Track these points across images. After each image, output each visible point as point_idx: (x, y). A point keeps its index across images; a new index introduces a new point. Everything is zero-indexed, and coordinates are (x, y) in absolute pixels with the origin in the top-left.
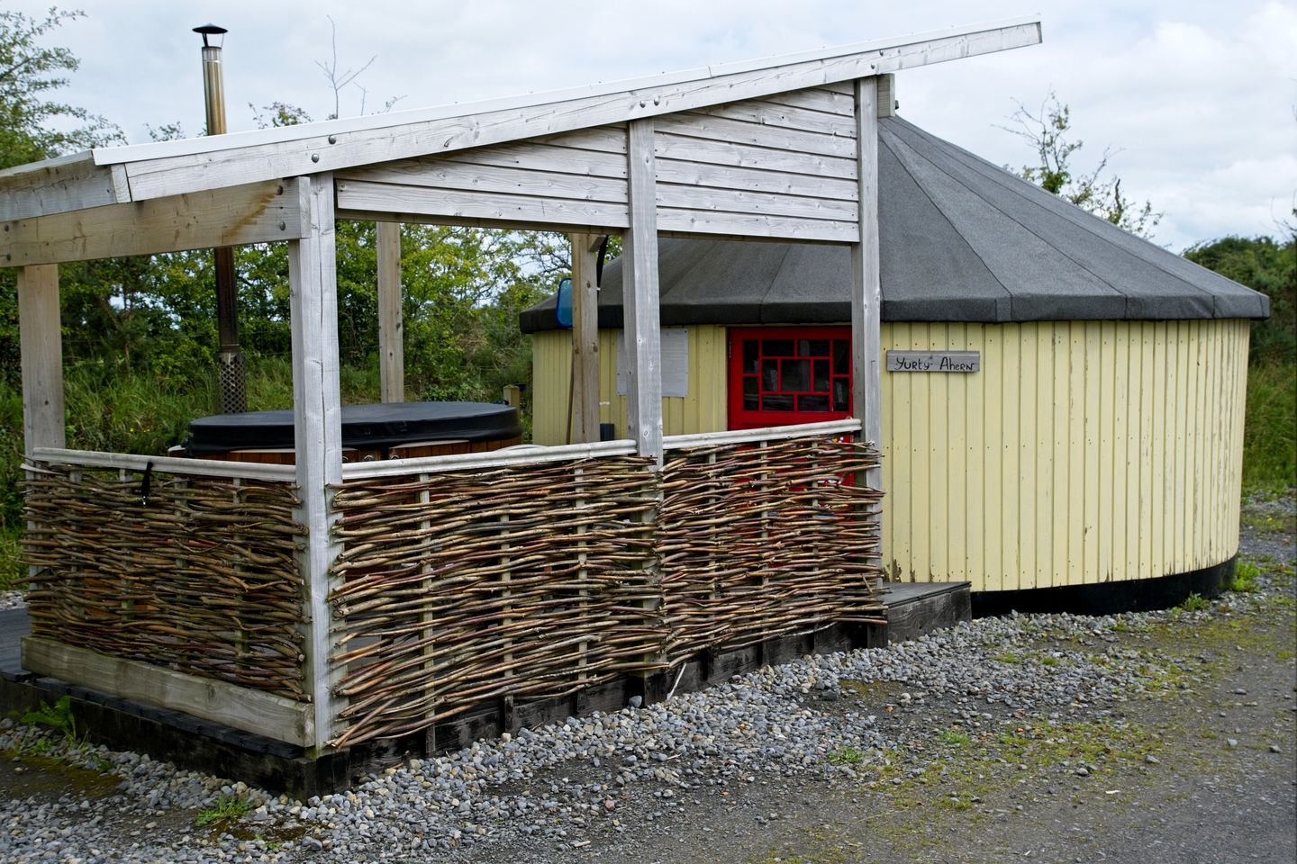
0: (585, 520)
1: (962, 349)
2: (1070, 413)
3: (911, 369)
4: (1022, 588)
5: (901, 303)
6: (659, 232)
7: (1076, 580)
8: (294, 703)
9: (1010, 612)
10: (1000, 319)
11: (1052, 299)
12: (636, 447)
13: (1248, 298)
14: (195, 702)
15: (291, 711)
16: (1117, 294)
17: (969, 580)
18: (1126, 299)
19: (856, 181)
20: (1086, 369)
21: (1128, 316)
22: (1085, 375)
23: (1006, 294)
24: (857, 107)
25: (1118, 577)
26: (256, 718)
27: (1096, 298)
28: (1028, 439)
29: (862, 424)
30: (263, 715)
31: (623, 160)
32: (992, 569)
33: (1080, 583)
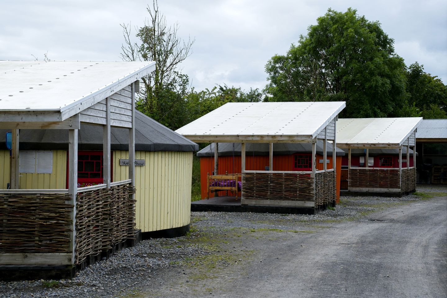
0: (101, 206)
1: (140, 159)
2: (165, 178)
3: (126, 165)
4: (154, 231)
5: (125, 145)
6: (111, 126)
7: (165, 228)
8: (66, 253)
9: (150, 238)
10: (151, 150)
11: (163, 145)
12: (107, 186)
13: (196, 145)
14: (16, 260)
15: (65, 256)
16: (177, 144)
17: (140, 229)
18: (179, 145)
19: (131, 110)
20: (169, 165)
21: (180, 150)
22: (168, 167)
23: (152, 143)
24: (132, 89)
25: (174, 227)
26: (48, 260)
27: (173, 145)
28: (155, 186)
29: (132, 181)
30: (52, 259)
31: (105, 106)
32: (146, 225)
33: (166, 229)
